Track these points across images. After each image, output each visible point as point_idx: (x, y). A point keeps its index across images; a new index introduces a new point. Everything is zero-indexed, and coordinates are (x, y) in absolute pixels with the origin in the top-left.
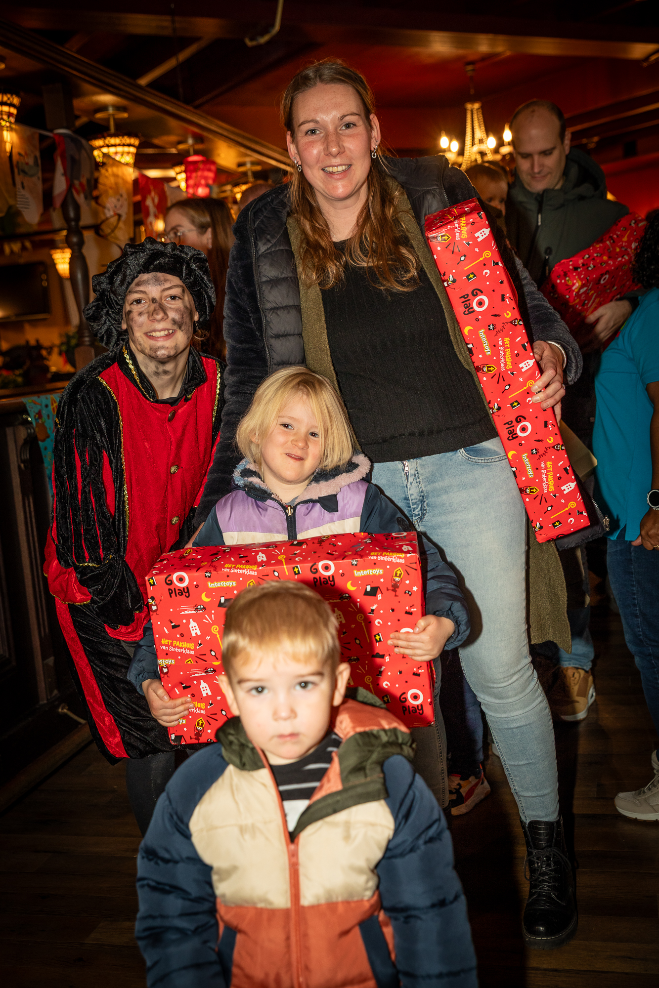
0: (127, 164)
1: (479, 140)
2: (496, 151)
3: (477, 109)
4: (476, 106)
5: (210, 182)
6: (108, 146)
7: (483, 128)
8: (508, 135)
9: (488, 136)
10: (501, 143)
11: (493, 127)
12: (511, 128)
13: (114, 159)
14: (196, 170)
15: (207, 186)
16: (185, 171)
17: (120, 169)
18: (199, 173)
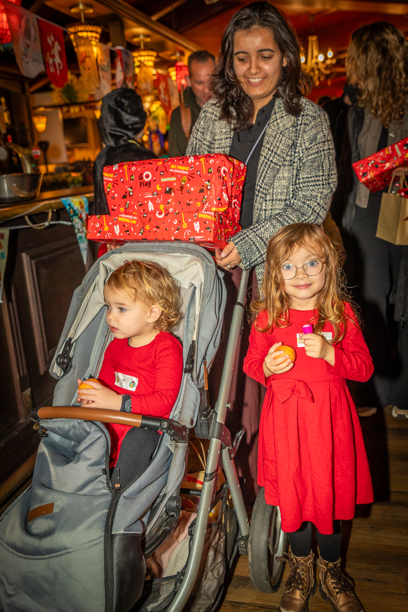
1: (315, 56)
3: (315, 40)
6: (141, 56)
7: (317, 49)
8: (330, 54)
9: (320, 54)
13: (144, 64)
14: (181, 70)
15: (185, 79)
17: (147, 69)
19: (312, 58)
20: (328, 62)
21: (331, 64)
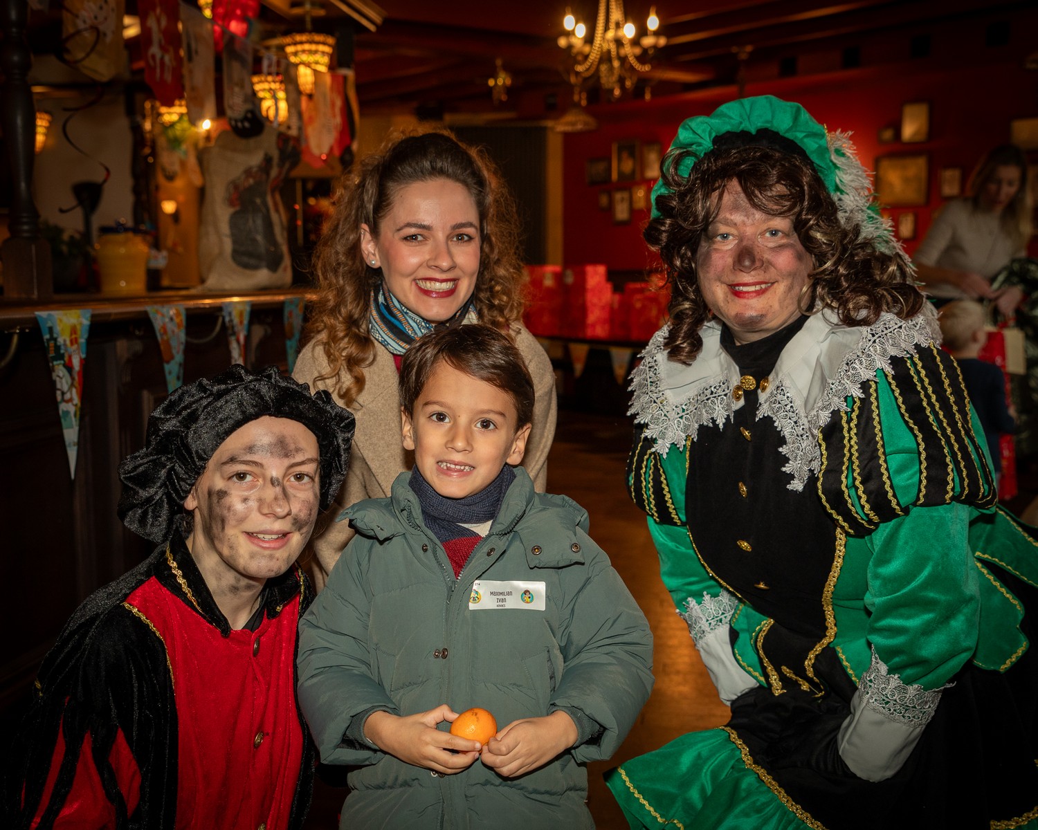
1: (616, 24)
5: (251, 16)
7: (622, 8)
8: (653, 22)
11: (635, 8)
15: (244, 20)
19: (606, 28)
20: (648, 41)
21: (655, 47)
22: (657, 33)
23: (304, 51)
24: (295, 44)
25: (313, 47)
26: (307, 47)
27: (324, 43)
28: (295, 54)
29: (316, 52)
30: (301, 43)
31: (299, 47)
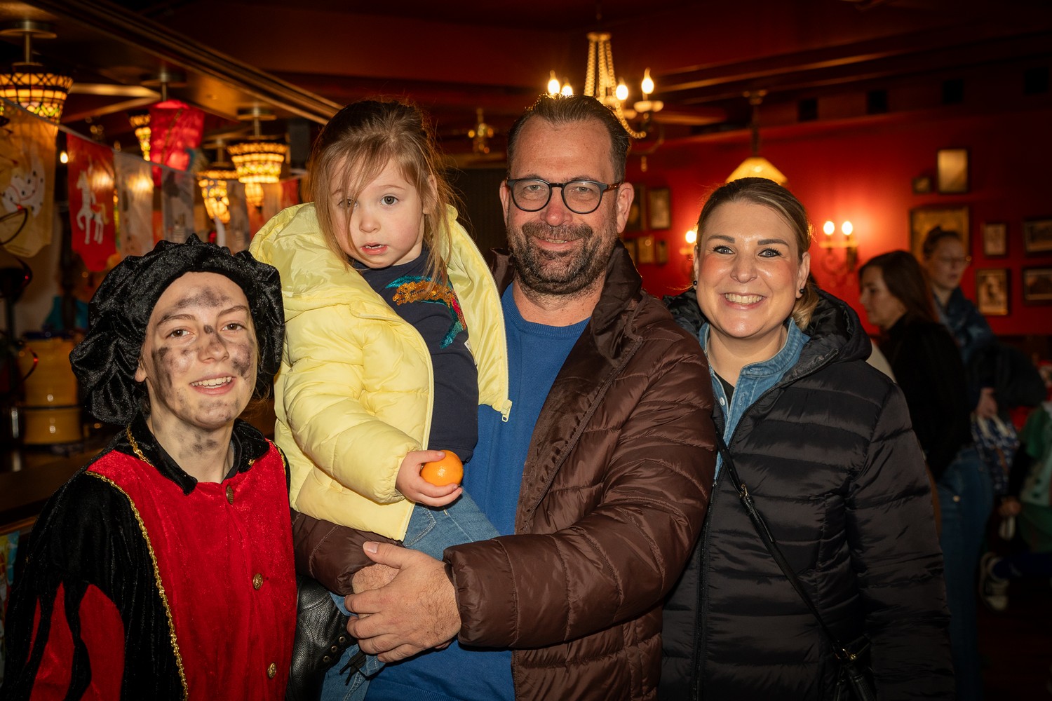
0: (49, 119)
1: (607, 89)
2: (629, 105)
3: (605, 43)
4: (604, 38)
5: (192, 144)
6: (18, 87)
7: (612, 71)
8: (648, 85)
9: (617, 83)
10: (637, 96)
11: (627, 70)
12: (652, 76)
13: (25, 110)
14: (168, 125)
15: (185, 150)
16: (149, 125)
17: (35, 127)
18: (174, 130)
20: (643, 106)
21: (650, 112)
22: (652, 98)
23: (252, 162)
24: (243, 154)
25: (263, 157)
26: (255, 157)
27: (274, 153)
28: (243, 164)
29: (266, 162)
30: (249, 153)
31: (247, 158)
